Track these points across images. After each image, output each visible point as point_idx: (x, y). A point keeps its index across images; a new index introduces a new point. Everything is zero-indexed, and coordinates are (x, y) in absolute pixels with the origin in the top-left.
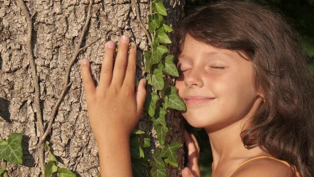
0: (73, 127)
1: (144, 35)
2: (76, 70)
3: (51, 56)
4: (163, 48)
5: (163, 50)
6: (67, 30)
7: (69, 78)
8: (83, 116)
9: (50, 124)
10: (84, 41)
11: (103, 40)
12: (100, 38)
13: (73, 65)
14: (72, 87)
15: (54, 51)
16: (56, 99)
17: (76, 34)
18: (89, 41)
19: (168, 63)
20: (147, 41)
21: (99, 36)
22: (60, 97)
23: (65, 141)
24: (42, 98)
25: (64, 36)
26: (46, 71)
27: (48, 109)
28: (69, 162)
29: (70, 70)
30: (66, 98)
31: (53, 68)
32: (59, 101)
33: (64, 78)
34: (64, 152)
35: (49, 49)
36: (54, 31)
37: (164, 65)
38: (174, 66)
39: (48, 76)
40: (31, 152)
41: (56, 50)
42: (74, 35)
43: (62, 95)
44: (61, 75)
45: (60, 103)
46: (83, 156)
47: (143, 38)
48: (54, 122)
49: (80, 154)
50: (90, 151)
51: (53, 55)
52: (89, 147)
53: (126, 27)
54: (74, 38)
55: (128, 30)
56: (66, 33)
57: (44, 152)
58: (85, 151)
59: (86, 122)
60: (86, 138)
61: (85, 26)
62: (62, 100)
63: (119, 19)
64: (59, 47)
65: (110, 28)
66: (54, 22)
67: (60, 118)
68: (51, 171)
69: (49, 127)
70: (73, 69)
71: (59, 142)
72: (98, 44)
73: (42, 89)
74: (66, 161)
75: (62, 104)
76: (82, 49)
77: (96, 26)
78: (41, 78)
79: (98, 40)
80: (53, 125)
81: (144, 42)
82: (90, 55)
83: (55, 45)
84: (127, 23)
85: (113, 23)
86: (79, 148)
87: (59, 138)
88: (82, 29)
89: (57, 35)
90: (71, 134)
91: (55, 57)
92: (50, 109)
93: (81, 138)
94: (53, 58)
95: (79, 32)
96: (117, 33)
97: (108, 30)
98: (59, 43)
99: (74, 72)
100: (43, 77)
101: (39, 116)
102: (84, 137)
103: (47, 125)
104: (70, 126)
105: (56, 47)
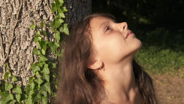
0: (18, 57)
1: (51, 13)
2: (18, 30)
3: (6, 23)
5: (61, 21)
6: (13, 11)
7: (14, 34)
8: (21, 52)
9: (7, 55)
10: (20, 16)
11: (29, 16)
12: (27, 15)
13: (15, 28)
14: (16, 39)
15: (7, 21)
16: (9, 44)
17: (15, 13)
18: (22, 17)
19: (65, 28)
20: (54, 17)
21: (27, 14)
22: (11, 43)
23: (15, 63)
24: (4, 43)
25: (11, 13)
26: (4, 30)
28: (17, 73)
29: (14, 31)
30: (14, 43)
31: (8, 29)
32: (10, 45)
33: (12, 34)
34: (14, 68)
35: (5, 20)
36: (7, 11)
37: (63, 28)
39: (6, 33)
40: (1, 67)
41: (8, 20)
42: (15, 14)
44: (11, 32)
45: (11, 45)
46: (23, 70)
47: (51, 15)
48: (9, 54)
49: (22, 69)
50: (26, 68)
51: (7, 23)
53: (41, 10)
54: (15, 15)
55: (42, 11)
56: (12, 12)
57: (6, 68)
59: (23, 55)
60: (24, 62)
61: (19, 9)
62: (12, 44)
63: (36, 6)
64: (10, 19)
65: (32, 10)
66: (7, 7)
67: (12, 53)
68: (8, 76)
69: (7, 56)
70: (16, 30)
71: (12, 63)
72: (26, 18)
73: (4, 38)
74: (15, 72)
75: (12, 46)
76: (19, 20)
77: (25, 9)
78: (3, 34)
79: (26, 16)
80: (9, 55)
81: (52, 17)
82: (23, 23)
83: (7, 18)
84: (41, 7)
85: (33, 8)
86: (21, 67)
87: (12, 61)
88: (18, 11)
89: (8, 13)
90: (17, 60)
91: (8, 24)
92: (7, 48)
93: (21, 62)
94: (7, 24)
95: (17, 12)
96: (36, 13)
97: (31, 11)
98: (9, 17)
99: (16, 31)
100: (3, 33)
101: (3, 51)
102: (23, 62)
103: (6, 55)
104: (16, 56)
105: (8, 19)
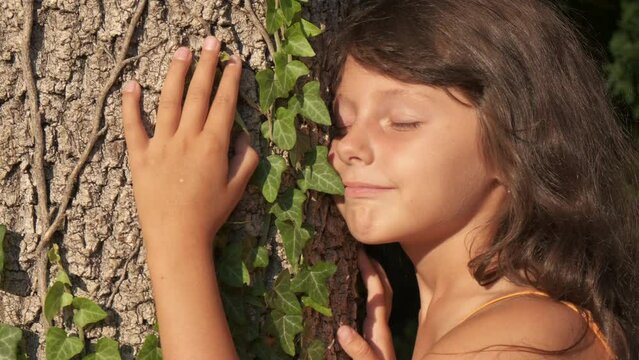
0: (108, 218)
1: (260, 38)
2: (117, 102)
3: (68, 74)
4: (299, 66)
5: (298, 70)
6: (101, 24)
7: (102, 119)
8: (128, 195)
9: (61, 210)
10: (134, 45)
11: (172, 43)
12: (167, 40)
13: (110, 92)
14: (109, 137)
15: (74, 64)
16: (77, 159)
17: (117, 30)
18: (143, 46)
19: (311, 98)
20: (267, 52)
21: (165, 35)
22: (82, 157)
23: (91, 246)
24: (48, 157)
25: (95, 34)
26: (57, 104)
27: (59, 180)
28: (98, 288)
29: (105, 104)
30: (95, 158)
31: (72, 98)
32: (80, 163)
33: (94, 119)
34: (89, 268)
35: (64, 60)
36: (75, 25)
37: (302, 102)
38: (322, 103)
39: (61, 115)
40: (24, 266)
41: (78, 63)
42: (113, 33)
43: (86, 152)
44: (87, 112)
45: (83, 168)
46: (126, 277)
47: (258, 45)
48: (69, 205)
49: (121, 272)
50: (141, 268)
51: (72, 72)
52: (140, 260)
53: (221, 21)
54: (114, 39)
55: (224, 26)
56: (98, 29)
57: (48, 266)
58: (130, 266)
59: (133, 209)
60: (134, 241)
61: (136, 15)
62: (87, 162)
63: (205, 4)
64: (83, 57)
65: (186, 20)
66: (77, 7)
67: (82, 198)
68: (60, 303)
69: (59, 215)
70: (110, 100)
71: (80, 246)
72: (161, 52)
73: (49, 139)
74: (91, 286)
75: (88, 169)
76: (128, 60)
77: (159, 16)
78: (48, 117)
79: (162, 43)
80: (68, 212)
81: (260, 52)
82: (145, 73)
83: (77, 53)
84: (222, 12)
85: (193, 11)
86: (119, 261)
87: (78, 238)
88: (129, 21)
89: (81, 33)
90: (104, 230)
91: (76, 76)
92: (62, 180)
93: (123, 241)
94: (71, 77)
95: (123, 26)
96: (202, 31)
97: (183, 24)
98: (84, 49)
99: (112, 106)
100: (51, 115)
101: (41, 192)
102: (129, 238)
103: (56, 212)
104: (101, 214)
105: (78, 58)
